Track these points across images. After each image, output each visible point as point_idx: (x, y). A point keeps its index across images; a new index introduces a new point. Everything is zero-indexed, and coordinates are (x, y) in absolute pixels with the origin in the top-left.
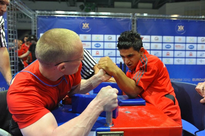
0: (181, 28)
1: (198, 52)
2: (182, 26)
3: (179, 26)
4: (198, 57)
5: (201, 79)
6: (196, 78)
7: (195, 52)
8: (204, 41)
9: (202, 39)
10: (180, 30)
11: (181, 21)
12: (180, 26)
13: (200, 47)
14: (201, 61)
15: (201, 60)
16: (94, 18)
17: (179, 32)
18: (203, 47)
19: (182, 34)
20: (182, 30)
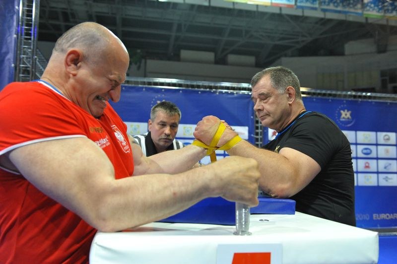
0: (346, 115)
1: (380, 161)
2: (348, 111)
3: (342, 112)
4: (380, 170)
5: (388, 214)
6: (379, 212)
7: (375, 161)
8: (388, 139)
9: (386, 135)
10: (344, 118)
11: (345, 102)
12: (344, 111)
13: (382, 151)
14: (386, 179)
15: (387, 177)
16: (181, 92)
17: (342, 122)
18: (387, 151)
19: (349, 125)
20: (348, 118)
